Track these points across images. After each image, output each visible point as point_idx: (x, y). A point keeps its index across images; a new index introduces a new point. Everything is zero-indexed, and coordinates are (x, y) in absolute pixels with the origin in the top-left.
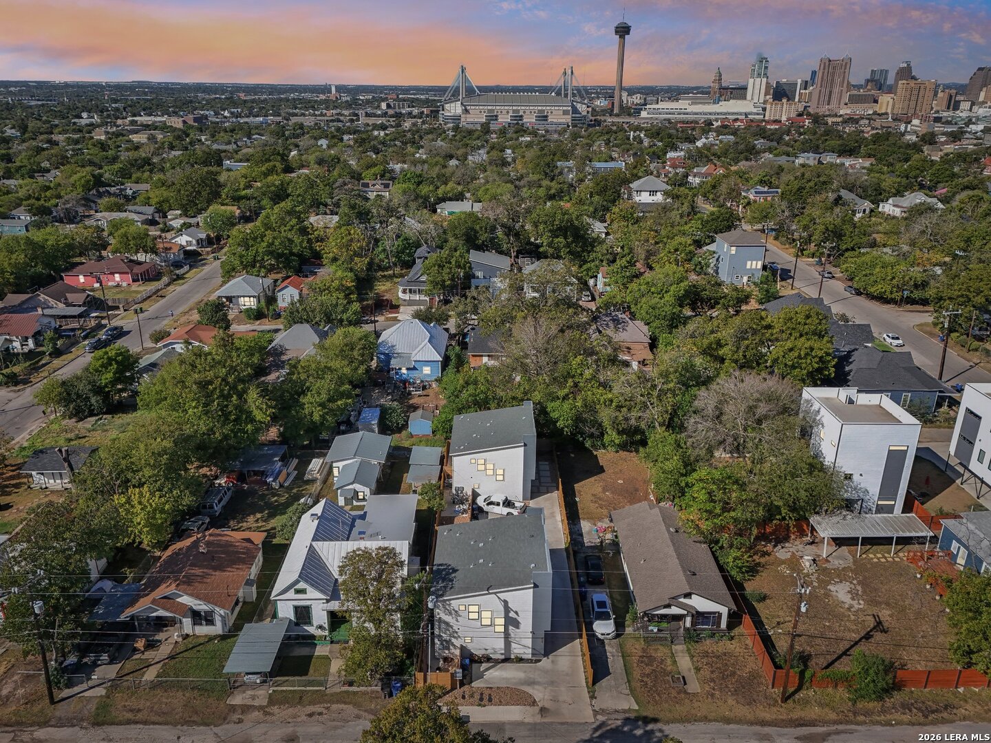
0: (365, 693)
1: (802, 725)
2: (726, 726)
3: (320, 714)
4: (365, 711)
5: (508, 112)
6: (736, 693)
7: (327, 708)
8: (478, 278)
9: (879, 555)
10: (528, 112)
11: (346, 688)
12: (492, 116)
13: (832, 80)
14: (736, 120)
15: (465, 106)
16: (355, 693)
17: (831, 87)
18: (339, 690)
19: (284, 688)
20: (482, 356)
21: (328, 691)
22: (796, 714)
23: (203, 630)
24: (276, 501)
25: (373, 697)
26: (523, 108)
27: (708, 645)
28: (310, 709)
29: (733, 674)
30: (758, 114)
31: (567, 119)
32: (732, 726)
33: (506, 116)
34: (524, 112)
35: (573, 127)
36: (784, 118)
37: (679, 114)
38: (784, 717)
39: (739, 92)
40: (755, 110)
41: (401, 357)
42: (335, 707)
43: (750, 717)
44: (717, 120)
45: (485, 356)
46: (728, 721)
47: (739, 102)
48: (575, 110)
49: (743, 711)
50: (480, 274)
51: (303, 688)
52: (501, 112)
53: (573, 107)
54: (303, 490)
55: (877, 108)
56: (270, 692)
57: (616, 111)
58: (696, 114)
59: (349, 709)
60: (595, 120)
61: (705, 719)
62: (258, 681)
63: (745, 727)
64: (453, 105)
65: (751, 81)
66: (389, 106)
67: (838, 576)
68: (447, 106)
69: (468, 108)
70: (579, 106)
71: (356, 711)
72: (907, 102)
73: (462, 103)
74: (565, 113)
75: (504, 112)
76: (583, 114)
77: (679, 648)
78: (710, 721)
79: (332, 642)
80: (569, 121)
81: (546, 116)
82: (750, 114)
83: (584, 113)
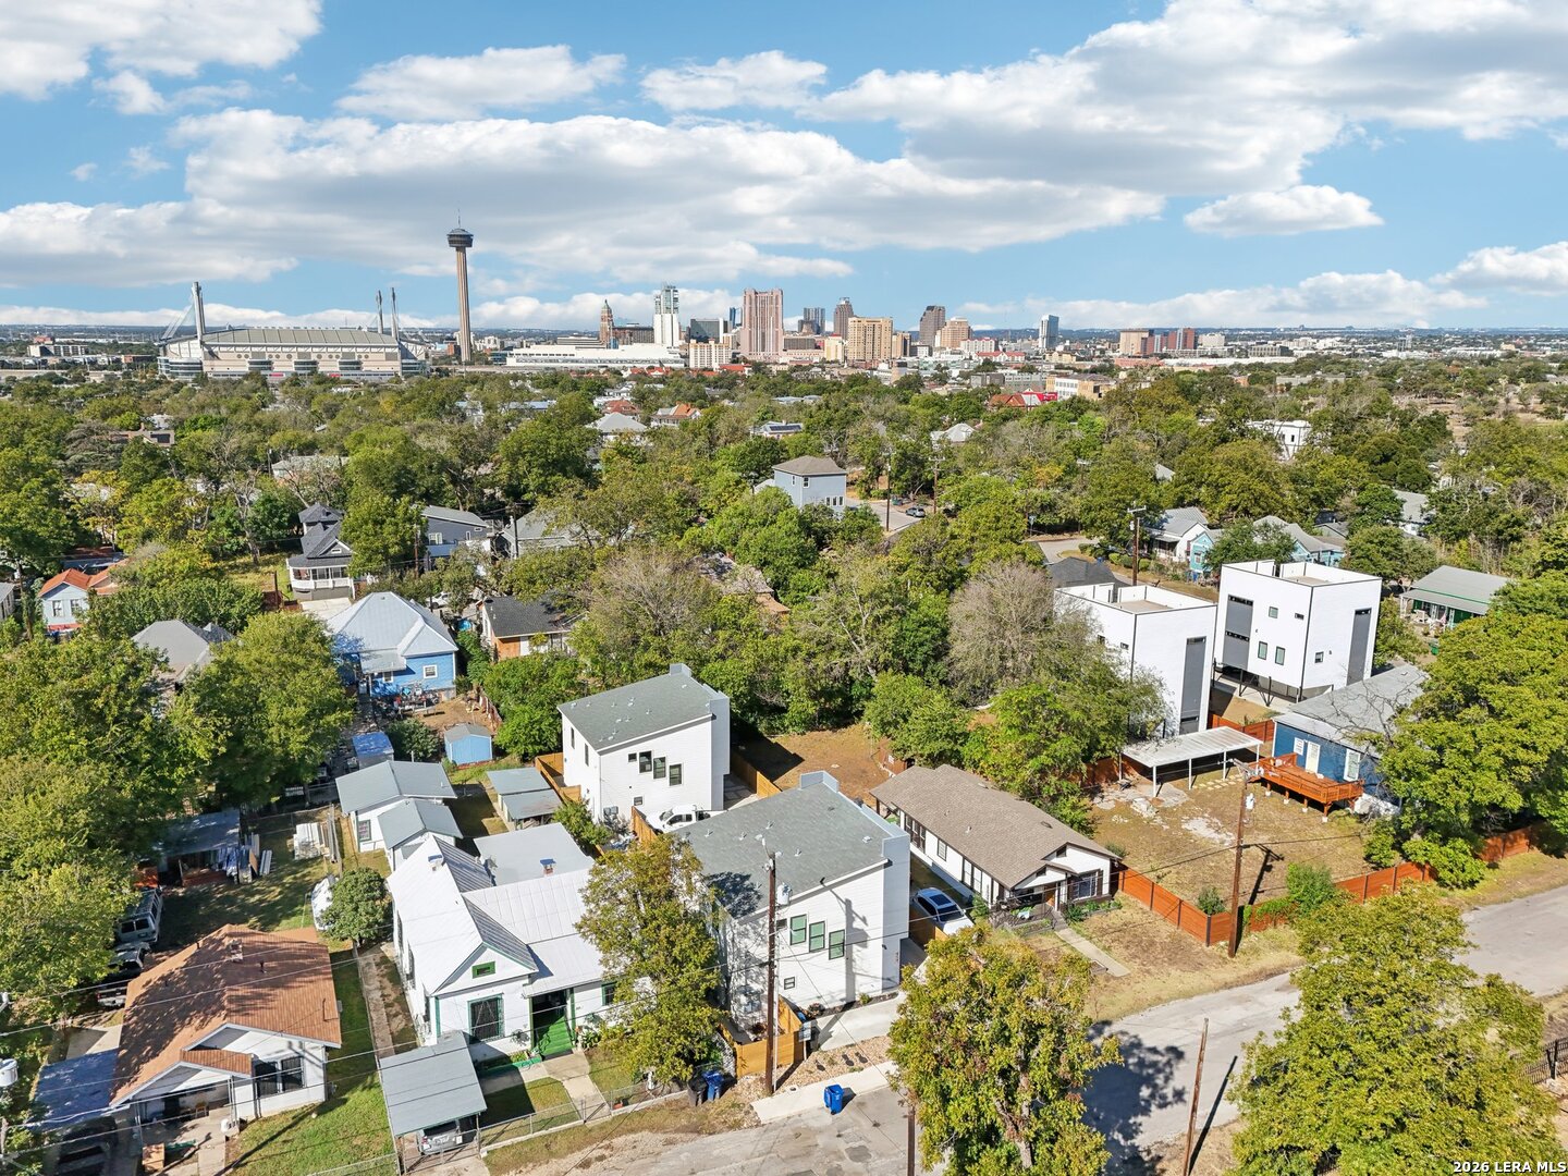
0: (659, 1108)
1: (1271, 975)
2: (1190, 1001)
3: (601, 1158)
4: (677, 1131)
5: (289, 357)
6: (1172, 962)
7: (607, 1147)
8: (433, 543)
9: (1210, 783)
10: (325, 356)
11: (621, 1110)
12: (262, 363)
13: (763, 319)
14: (651, 368)
15: (208, 347)
16: (641, 1114)
17: (763, 328)
18: (608, 1118)
19: (508, 1142)
20: (518, 640)
21: (590, 1124)
22: (1256, 966)
23: (281, 1103)
24: (261, 901)
25: (676, 1108)
26: (315, 350)
27: (1096, 920)
28: (578, 1157)
29: (1152, 943)
30: (676, 362)
31: (395, 366)
32: (1196, 999)
33: (287, 363)
34: (319, 357)
35: (406, 378)
36: (715, 366)
37: (567, 361)
38: (1246, 972)
39: (644, 334)
40: (671, 357)
41: (376, 657)
42: (618, 1141)
43: (1208, 983)
44: (625, 369)
45: (525, 639)
46: (1188, 995)
47: (648, 346)
48: (405, 354)
49: (1193, 979)
50: (436, 537)
51: (543, 1132)
52: (278, 357)
53: (401, 348)
54: (304, 876)
55: (824, 354)
56: (484, 1154)
57: (465, 357)
58: (591, 361)
59: (646, 1138)
60: (438, 370)
61: (1159, 1000)
62: (459, 1140)
63: (1211, 995)
64: (184, 345)
65: (657, 318)
66: (44, 351)
67: (1184, 813)
68: (173, 347)
69: (215, 350)
70: (410, 347)
71: (661, 1136)
72: (862, 345)
73: (202, 343)
74: (389, 357)
75: (283, 356)
76: (419, 358)
77: (1066, 933)
78: (1167, 1001)
79: (544, 1058)
80: (398, 369)
81: (358, 363)
82: (667, 361)
83: (422, 357)
